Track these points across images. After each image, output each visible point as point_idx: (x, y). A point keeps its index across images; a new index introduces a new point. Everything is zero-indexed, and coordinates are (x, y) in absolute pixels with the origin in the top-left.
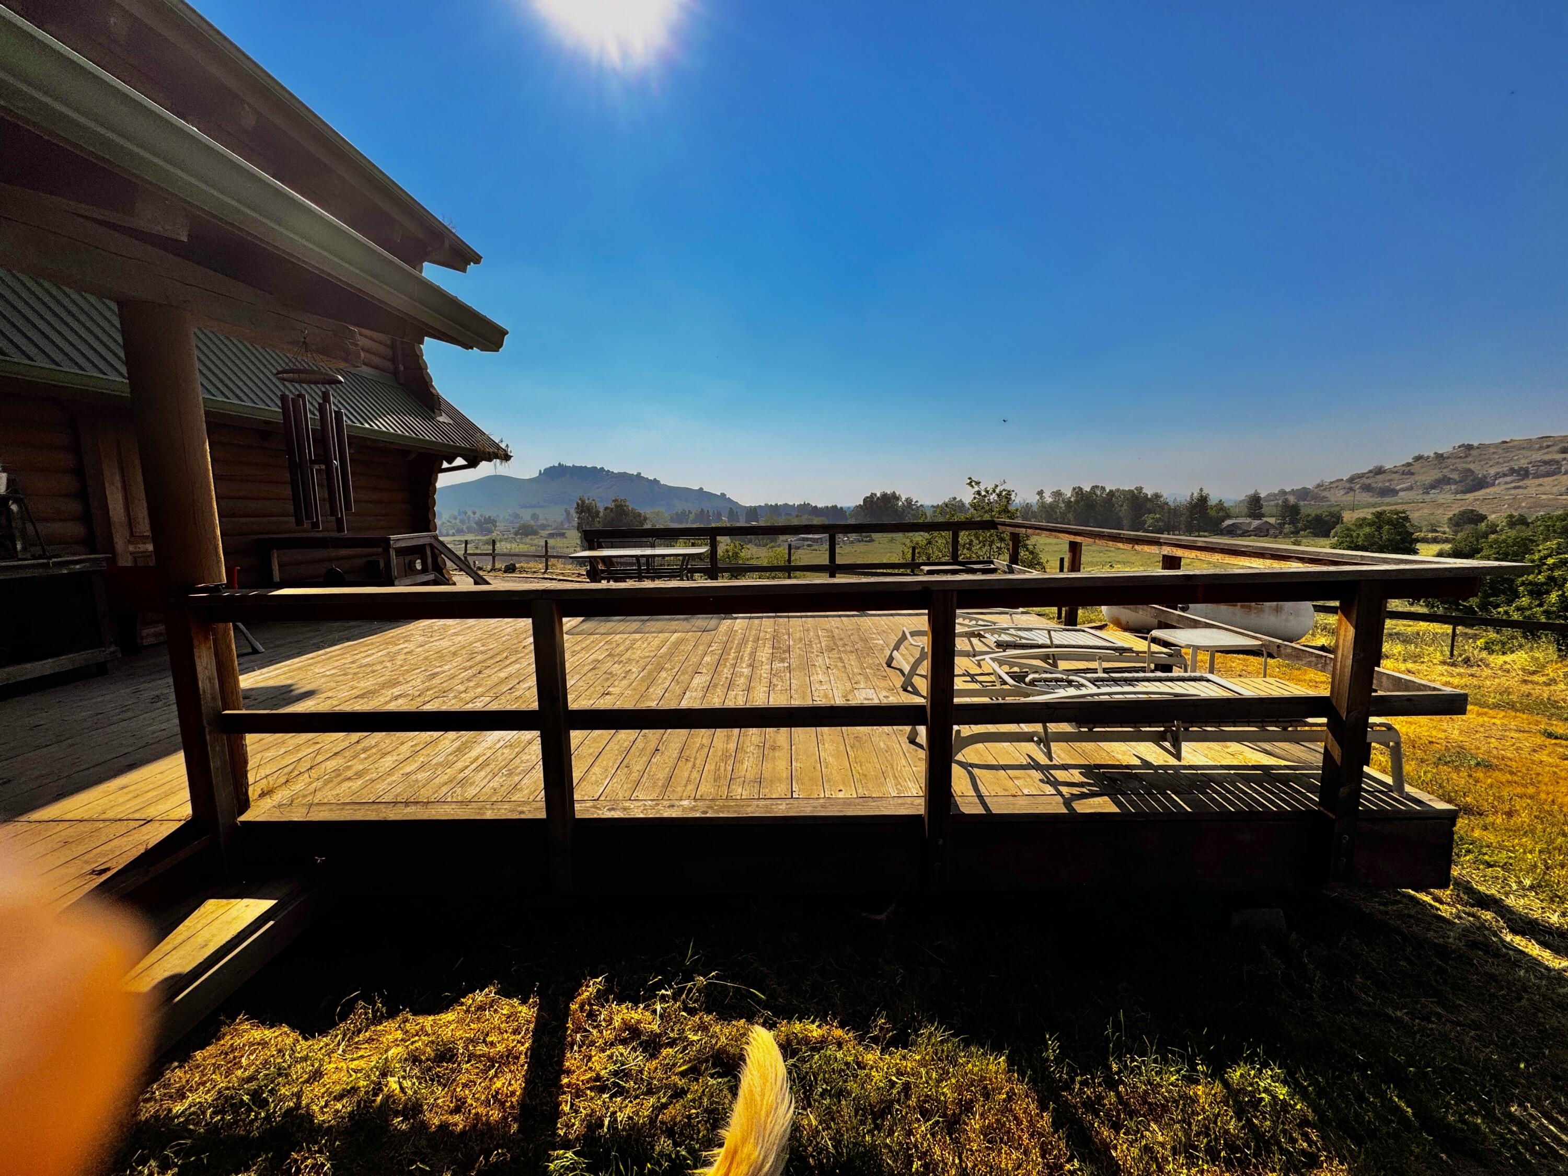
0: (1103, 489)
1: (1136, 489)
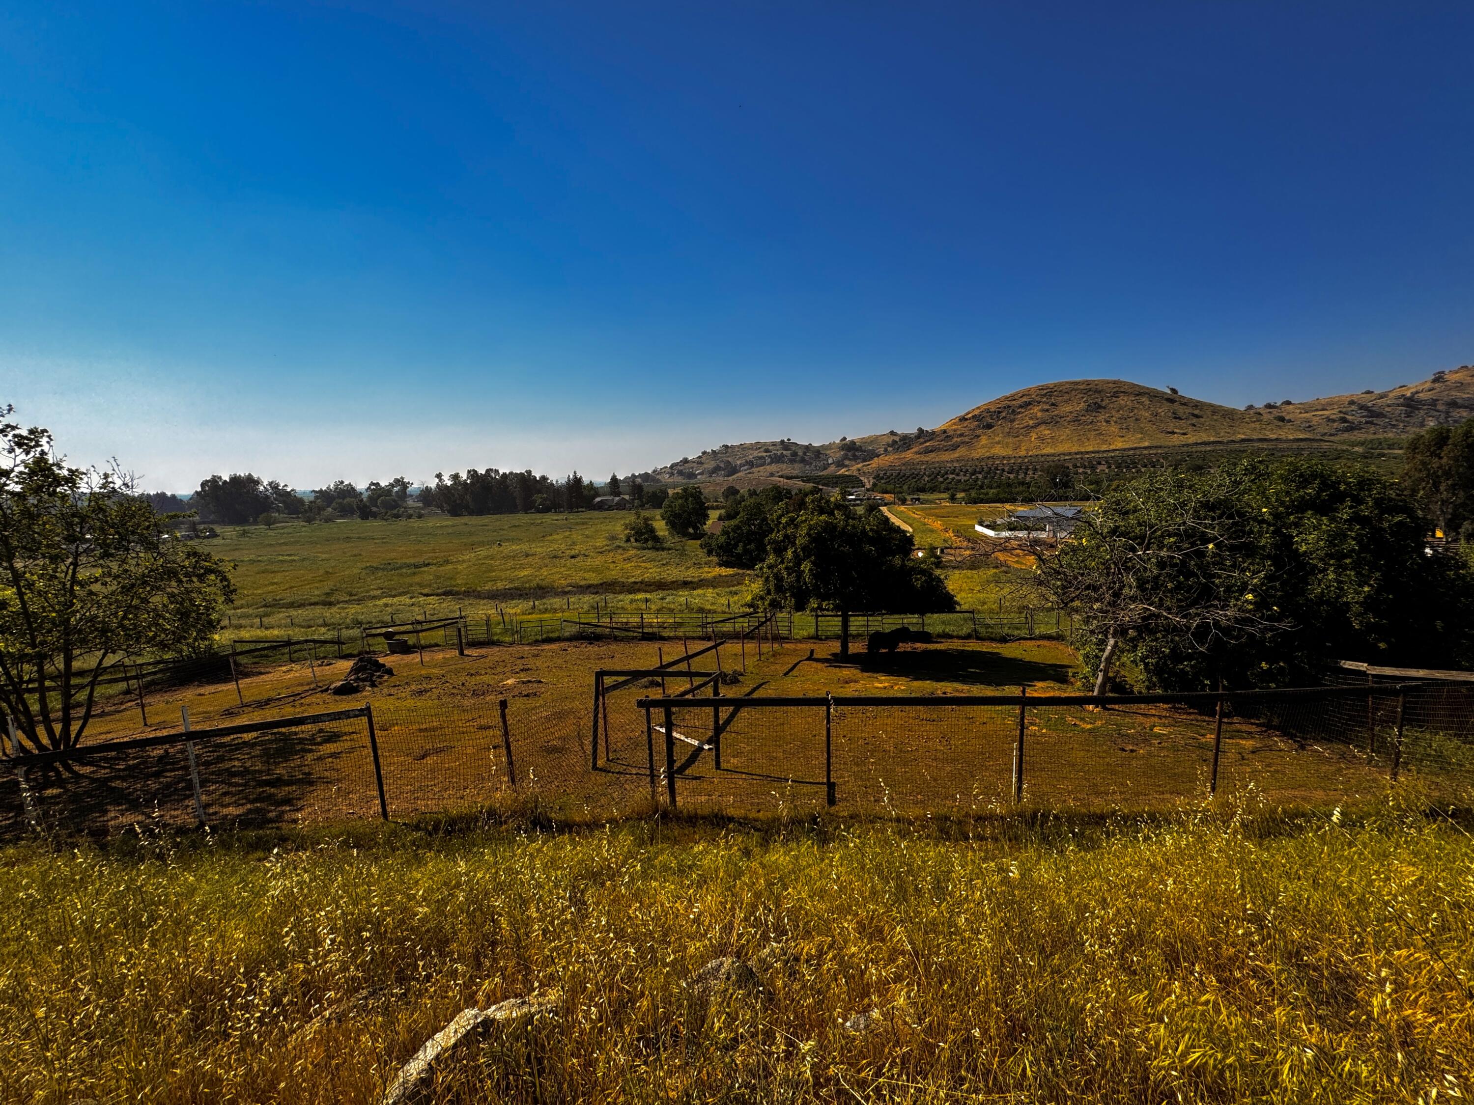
0: (497, 471)
1: (526, 472)
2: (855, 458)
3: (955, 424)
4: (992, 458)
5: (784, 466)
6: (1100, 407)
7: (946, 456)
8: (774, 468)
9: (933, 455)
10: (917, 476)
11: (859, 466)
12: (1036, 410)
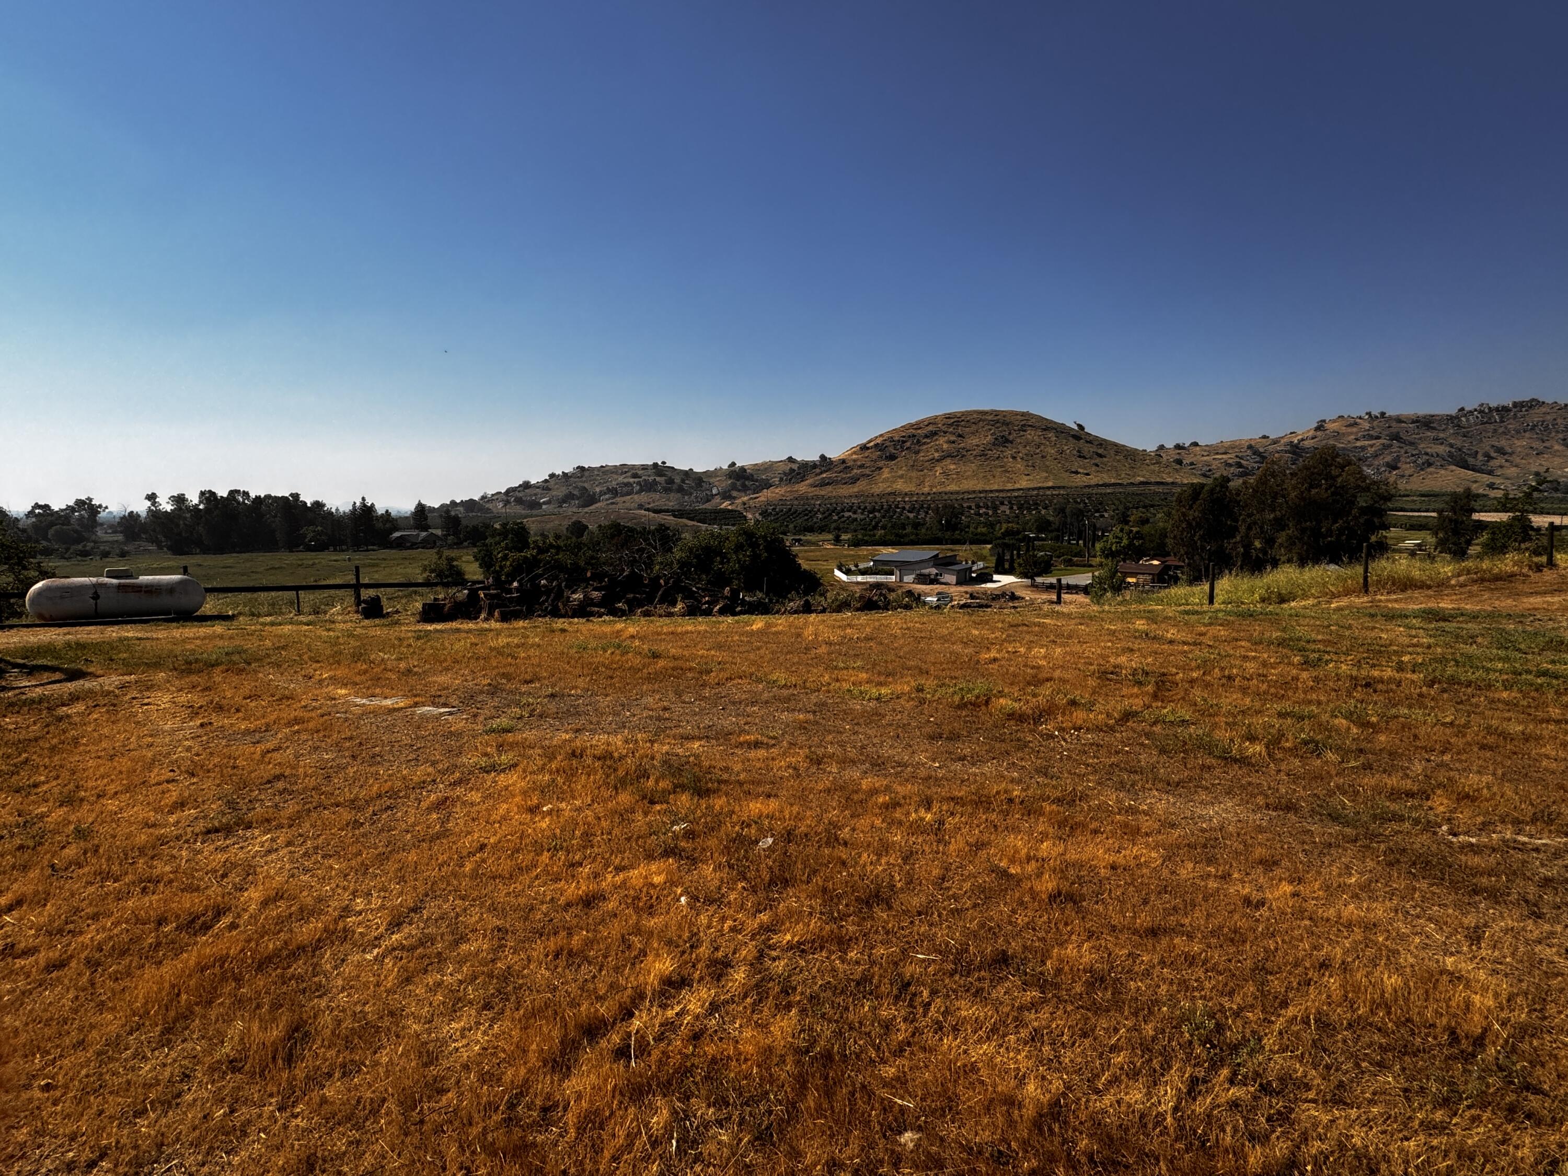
0: (246, 494)
1: (292, 495)
2: (745, 489)
3: (855, 453)
4: (894, 494)
5: (656, 496)
6: (1007, 441)
7: (844, 491)
8: (643, 498)
9: (829, 488)
10: (809, 513)
11: (745, 499)
12: (942, 441)
